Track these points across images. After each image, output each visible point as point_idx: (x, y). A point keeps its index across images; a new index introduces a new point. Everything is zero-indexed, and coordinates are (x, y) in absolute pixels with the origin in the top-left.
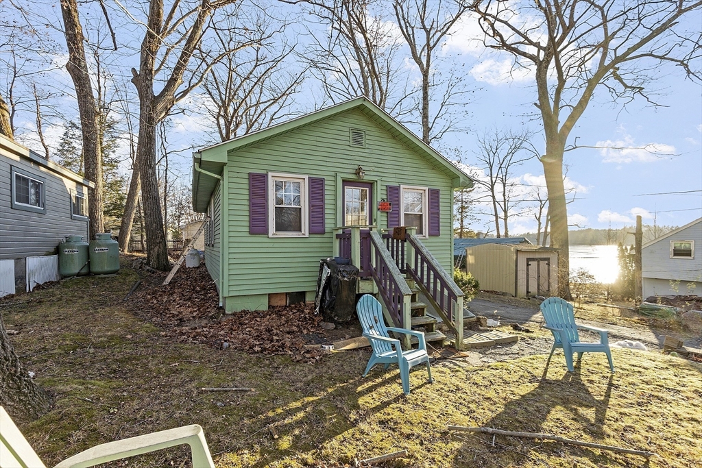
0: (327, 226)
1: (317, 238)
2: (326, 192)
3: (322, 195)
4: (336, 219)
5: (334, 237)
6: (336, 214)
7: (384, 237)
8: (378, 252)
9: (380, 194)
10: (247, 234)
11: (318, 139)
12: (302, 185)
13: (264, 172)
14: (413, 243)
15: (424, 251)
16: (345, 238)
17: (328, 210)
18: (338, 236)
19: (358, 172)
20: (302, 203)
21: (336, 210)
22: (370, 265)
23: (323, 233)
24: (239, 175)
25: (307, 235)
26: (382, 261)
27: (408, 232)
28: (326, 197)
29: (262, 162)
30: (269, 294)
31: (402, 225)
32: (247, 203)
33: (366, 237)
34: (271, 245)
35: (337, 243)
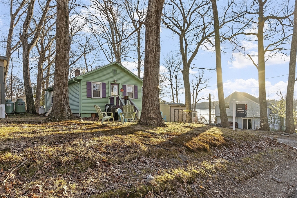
0: (106, 96)
1: (104, 99)
2: (106, 86)
3: (105, 87)
4: (109, 94)
5: (109, 98)
6: (109, 93)
7: (122, 98)
8: (120, 101)
9: (121, 87)
10: (86, 98)
11: (104, 72)
12: (100, 85)
13: (90, 81)
14: (129, 99)
15: (132, 102)
16: (112, 99)
17: (107, 91)
18: (110, 98)
19: (115, 81)
20: (100, 90)
21: (109, 91)
22: (119, 105)
23: (106, 97)
24: (84, 82)
25: (101, 98)
26: (122, 103)
27: (128, 97)
28: (106, 88)
29: (90, 79)
30: (92, 113)
31: (127, 95)
32: (86, 89)
33: (118, 98)
34: (92, 100)
35: (109, 100)
